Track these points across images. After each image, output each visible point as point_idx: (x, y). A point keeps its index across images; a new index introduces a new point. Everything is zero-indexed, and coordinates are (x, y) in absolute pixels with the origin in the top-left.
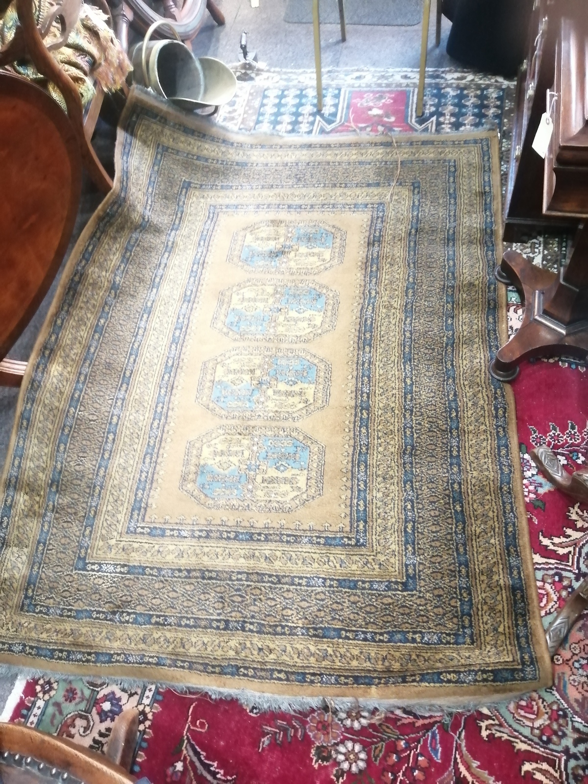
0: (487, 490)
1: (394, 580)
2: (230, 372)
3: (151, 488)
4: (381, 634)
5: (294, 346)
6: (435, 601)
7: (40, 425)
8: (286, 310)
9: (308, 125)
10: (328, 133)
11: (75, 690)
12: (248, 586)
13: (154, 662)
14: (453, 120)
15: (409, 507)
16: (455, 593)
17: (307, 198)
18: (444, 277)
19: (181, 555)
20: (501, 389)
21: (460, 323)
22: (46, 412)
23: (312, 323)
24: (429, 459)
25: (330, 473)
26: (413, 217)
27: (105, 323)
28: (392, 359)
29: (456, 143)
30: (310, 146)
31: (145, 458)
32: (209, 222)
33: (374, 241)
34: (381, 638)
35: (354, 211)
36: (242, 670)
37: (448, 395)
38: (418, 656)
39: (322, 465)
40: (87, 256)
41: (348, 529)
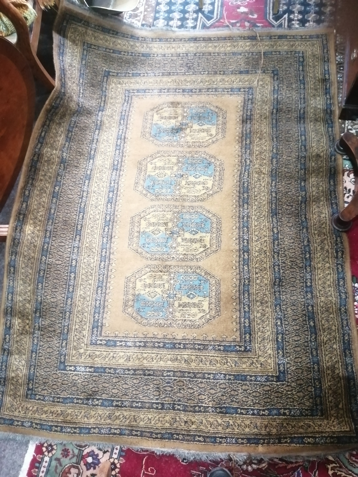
0: (331, 310)
1: (270, 374)
2: (150, 224)
3: (103, 312)
4: (264, 410)
5: (194, 204)
6: (298, 388)
7: (23, 271)
8: (187, 176)
9: (193, 21)
10: (208, 28)
11: (68, 449)
12: (175, 380)
13: (118, 433)
14: (300, 17)
15: (279, 323)
16: (311, 382)
17: (196, 83)
18: (298, 150)
19: (128, 359)
20: (340, 237)
21: (310, 185)
22: (26, 261)
23: (205, 186)
24: (291, 288)
25: (224, 300)
26: (274, 99)
27: (59, 189)
28: (263, 214)
29: (304, 37)
30: (195, 39)
31: (97, 290)
32: (126, 104)
33: (247, 119)
34: (264, 413)
35: (231, 94)
36: (175, 435)
37: (303, 242)
38: (287, 424)
39: (218, 294)
40: (41, 140)
41: (238, 339)
